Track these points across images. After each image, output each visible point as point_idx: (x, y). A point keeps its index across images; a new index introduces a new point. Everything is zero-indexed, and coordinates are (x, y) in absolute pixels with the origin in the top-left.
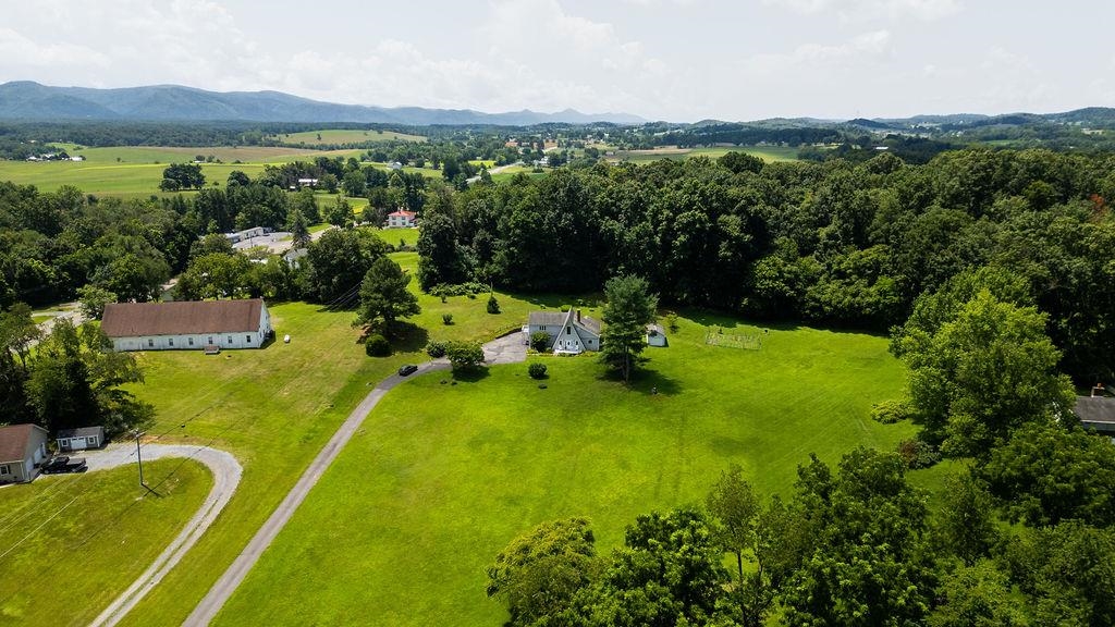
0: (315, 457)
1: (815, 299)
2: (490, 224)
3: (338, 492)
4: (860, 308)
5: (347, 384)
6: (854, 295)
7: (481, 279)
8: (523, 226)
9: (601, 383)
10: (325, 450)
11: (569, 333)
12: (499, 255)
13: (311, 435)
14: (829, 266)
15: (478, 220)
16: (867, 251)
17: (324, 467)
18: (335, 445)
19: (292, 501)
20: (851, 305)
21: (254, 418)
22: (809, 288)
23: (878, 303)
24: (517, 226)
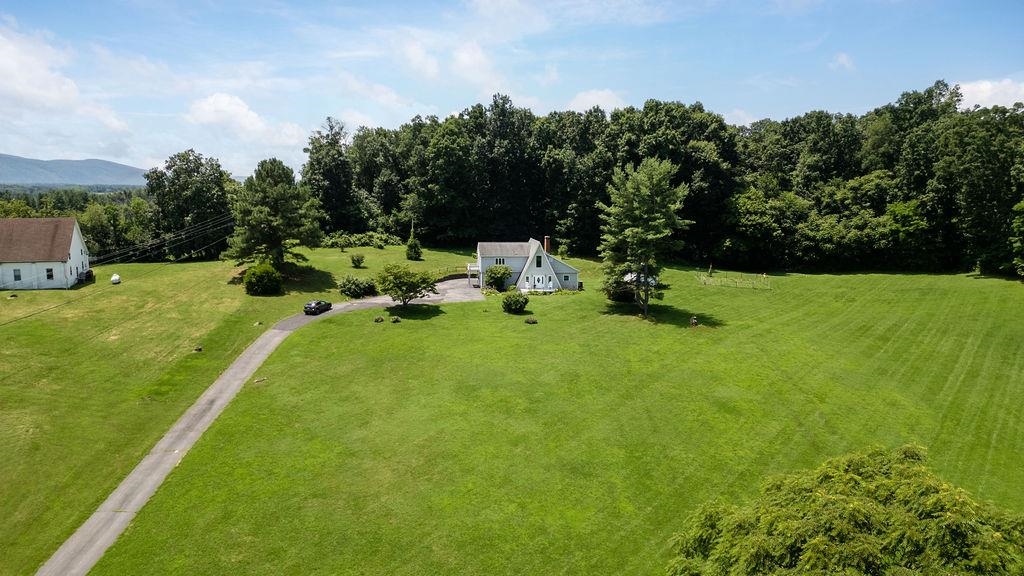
0: (174, 421)
1: (808, 238)
2: (395, 163)
3: (230, 474)
4: (871, 241)
5: (222, 324)
6: (861, 228)
7: (387, 230)
8: (448, 152)
9: (610, 317)
10: (193, 410)
11: (539, 264)
12: (410, 200)
13: (164, 389)
14: (818, 201)
15: (380, 159)
16: (866, 177)
17: (194, 436)
18: (212, 402)
19: (126, 499)
20: (858, 241)
21: (51, 369)
22: (800, 225)
23: (895, 232)
24: (437, 156)
